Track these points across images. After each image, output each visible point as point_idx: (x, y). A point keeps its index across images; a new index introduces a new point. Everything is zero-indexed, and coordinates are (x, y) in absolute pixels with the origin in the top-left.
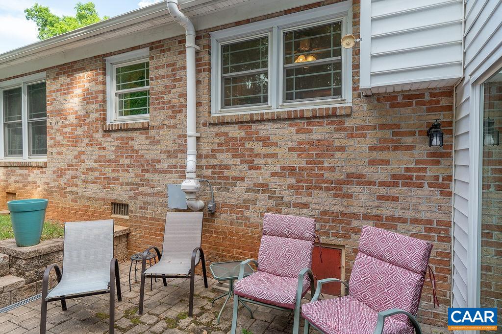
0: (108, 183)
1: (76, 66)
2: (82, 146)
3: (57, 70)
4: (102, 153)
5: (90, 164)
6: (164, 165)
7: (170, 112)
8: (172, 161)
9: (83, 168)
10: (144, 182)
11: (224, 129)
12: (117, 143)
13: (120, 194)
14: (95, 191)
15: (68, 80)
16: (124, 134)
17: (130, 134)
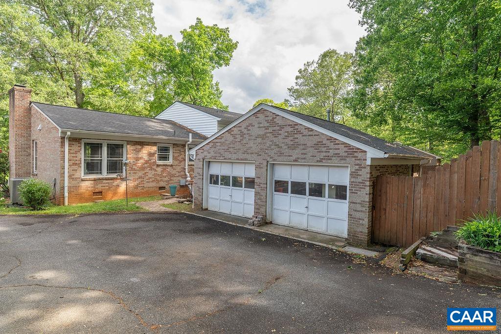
0: (158, 181)
1: (144, 143)
2: (147, 170)
3: (134, 143)
4: (156, 172)
5: (150, 176)
6: (177, 175)
7: (179, 162)
8: (179, 174)
9: (147, 177)
10: (171, 180)
11: (191, 167)
12: (162, 170)
13: (162, 184)
14: (154, 184)
15: (140, 147)
16: (165, 167)
17: (166, 167)
